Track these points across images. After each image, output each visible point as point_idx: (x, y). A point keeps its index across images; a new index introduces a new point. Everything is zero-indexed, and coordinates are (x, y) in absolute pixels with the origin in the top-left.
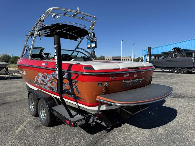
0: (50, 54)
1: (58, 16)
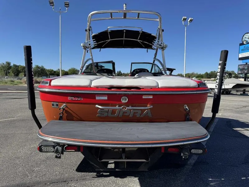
0: (175, 69)
1: (190, 19)
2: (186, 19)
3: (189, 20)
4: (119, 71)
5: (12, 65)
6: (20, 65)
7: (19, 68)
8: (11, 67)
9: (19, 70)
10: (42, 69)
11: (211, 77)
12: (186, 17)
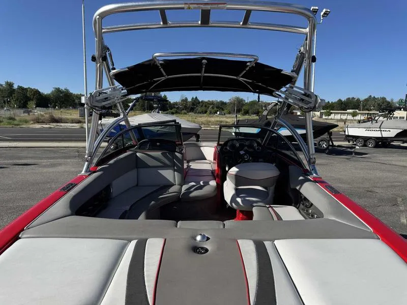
1: (324, 10)
2: (317, 12)
3: (322, 14)
4: (194, 98)
5: (15, 87)
6: (29, 88)
7: (28, 93)
8: (14, 90)
9: (28, 95)
10: (65, 95)
11: (347, 108)
12: (317, 8)
